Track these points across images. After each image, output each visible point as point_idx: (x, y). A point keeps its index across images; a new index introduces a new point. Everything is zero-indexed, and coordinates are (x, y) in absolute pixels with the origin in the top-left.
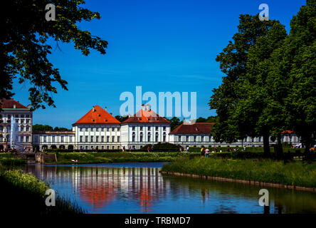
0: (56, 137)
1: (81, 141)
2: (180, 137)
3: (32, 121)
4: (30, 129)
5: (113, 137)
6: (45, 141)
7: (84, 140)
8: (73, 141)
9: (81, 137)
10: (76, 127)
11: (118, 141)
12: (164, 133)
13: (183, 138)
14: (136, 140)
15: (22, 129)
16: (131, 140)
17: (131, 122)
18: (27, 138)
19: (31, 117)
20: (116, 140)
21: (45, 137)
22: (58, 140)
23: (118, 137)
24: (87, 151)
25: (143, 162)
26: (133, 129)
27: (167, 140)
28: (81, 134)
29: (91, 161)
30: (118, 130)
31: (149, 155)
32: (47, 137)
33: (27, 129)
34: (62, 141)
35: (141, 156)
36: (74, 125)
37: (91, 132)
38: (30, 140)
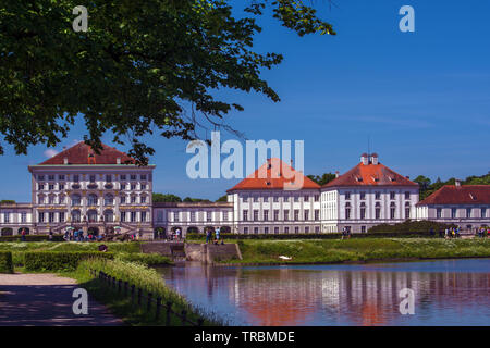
0: (197, 213)
1: (245, 219)
2: (439, 211)
3: (151, 186)
4: (148, 200)
5: (307, 212)
6: (176, 220)
7: (250, 217)
8: (230, 219)
9: (245, 212)
10: (236, 196)
11: (316, 219)
12: (407, 204)
13: (445, 213)
14: (352, 216)
15: (133, 199)
16: (343, 216)
17: (342, 185)
18: (143, 215)
19: (150, 179)
20: (311, 216)
21: (176, 213)
22: (200, 218)
23: (317, 212)
24: (276, 236)
25: (428, 258)
26: (347, 197)
27: (413, 216)
28: (245, 206)
29: (320, 259)
30: (317, 199)
31: (437, 245)
32: (181, 213)
33: (143, 199)
34: (209, 220)
35: (419, 245)
36: (231, 192)
37: (264, 204)
38: (148, 218)
